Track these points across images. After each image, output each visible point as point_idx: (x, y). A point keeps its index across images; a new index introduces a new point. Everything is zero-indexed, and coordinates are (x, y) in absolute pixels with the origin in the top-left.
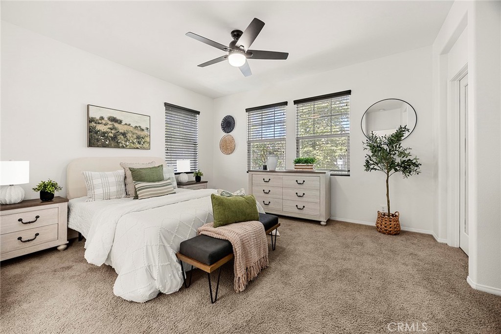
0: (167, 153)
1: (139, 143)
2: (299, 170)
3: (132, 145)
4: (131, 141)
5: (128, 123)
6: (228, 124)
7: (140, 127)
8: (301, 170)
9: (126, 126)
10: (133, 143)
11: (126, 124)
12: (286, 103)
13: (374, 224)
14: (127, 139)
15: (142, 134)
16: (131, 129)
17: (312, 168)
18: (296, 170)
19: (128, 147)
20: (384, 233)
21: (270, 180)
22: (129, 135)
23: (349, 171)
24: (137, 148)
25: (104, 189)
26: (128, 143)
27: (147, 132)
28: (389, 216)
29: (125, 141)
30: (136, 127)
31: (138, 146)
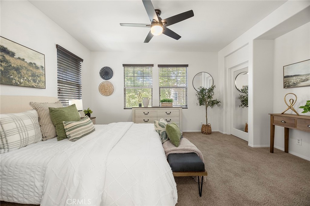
0: (59, 93)
1: (35, 81)
2: (164, 106)
3: (27, 83)
4: (25, 78)
5: (22, 58)
6: (106, 73)
7: (35, 64)
8: (165, 106)
9: (19, 61)
10: (29, 81)
11: (19, 58)
12: (152, 65)
13: (200, 131)
14: (21, 75)
15: (37, 72)
16: (26, 65)
17: (172, 105)
18: (162, 106)
19: (22, 85)
20: (207, 134)
21: (148, 113)
22: (24, 71)
23: (187, 106)
24: (33, 87)
25: (21, 134)
26: (22, 81)
27: (41, 71)
28: (207, 126)
29: (19, 78)
30: (31, 63)
31: (33, 84)
